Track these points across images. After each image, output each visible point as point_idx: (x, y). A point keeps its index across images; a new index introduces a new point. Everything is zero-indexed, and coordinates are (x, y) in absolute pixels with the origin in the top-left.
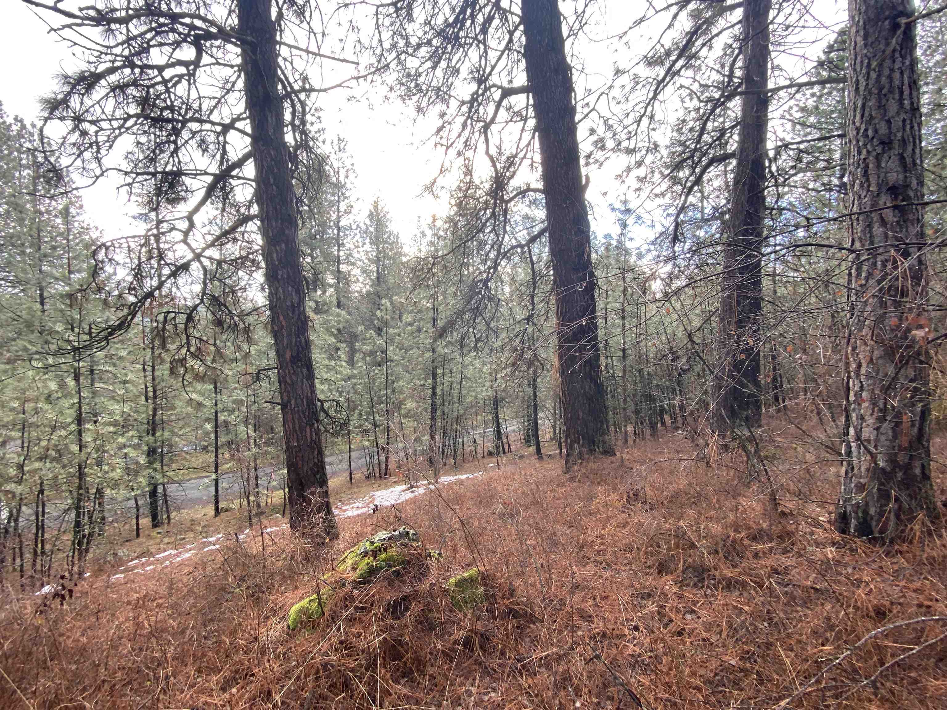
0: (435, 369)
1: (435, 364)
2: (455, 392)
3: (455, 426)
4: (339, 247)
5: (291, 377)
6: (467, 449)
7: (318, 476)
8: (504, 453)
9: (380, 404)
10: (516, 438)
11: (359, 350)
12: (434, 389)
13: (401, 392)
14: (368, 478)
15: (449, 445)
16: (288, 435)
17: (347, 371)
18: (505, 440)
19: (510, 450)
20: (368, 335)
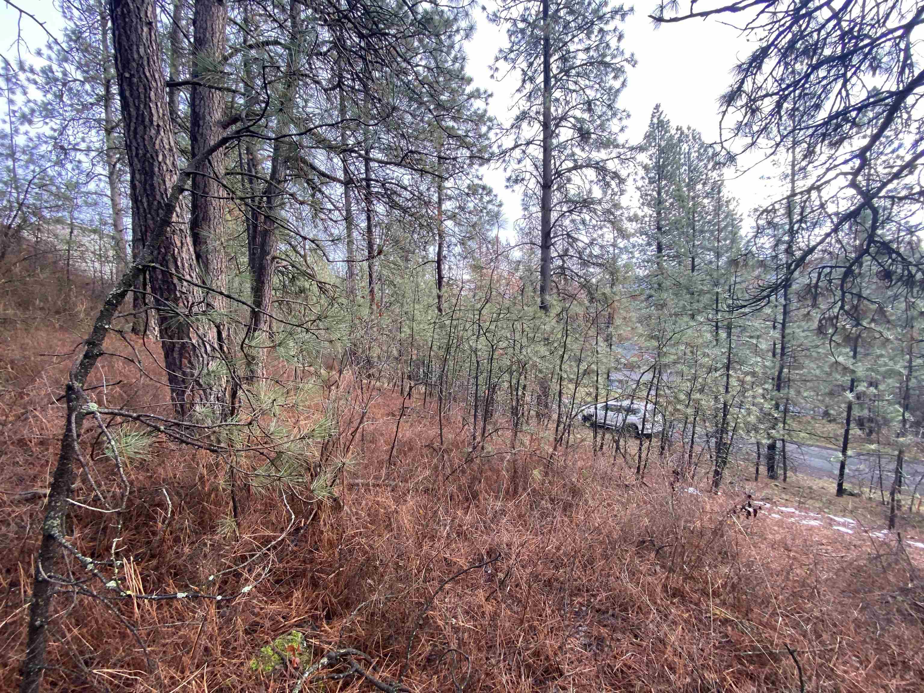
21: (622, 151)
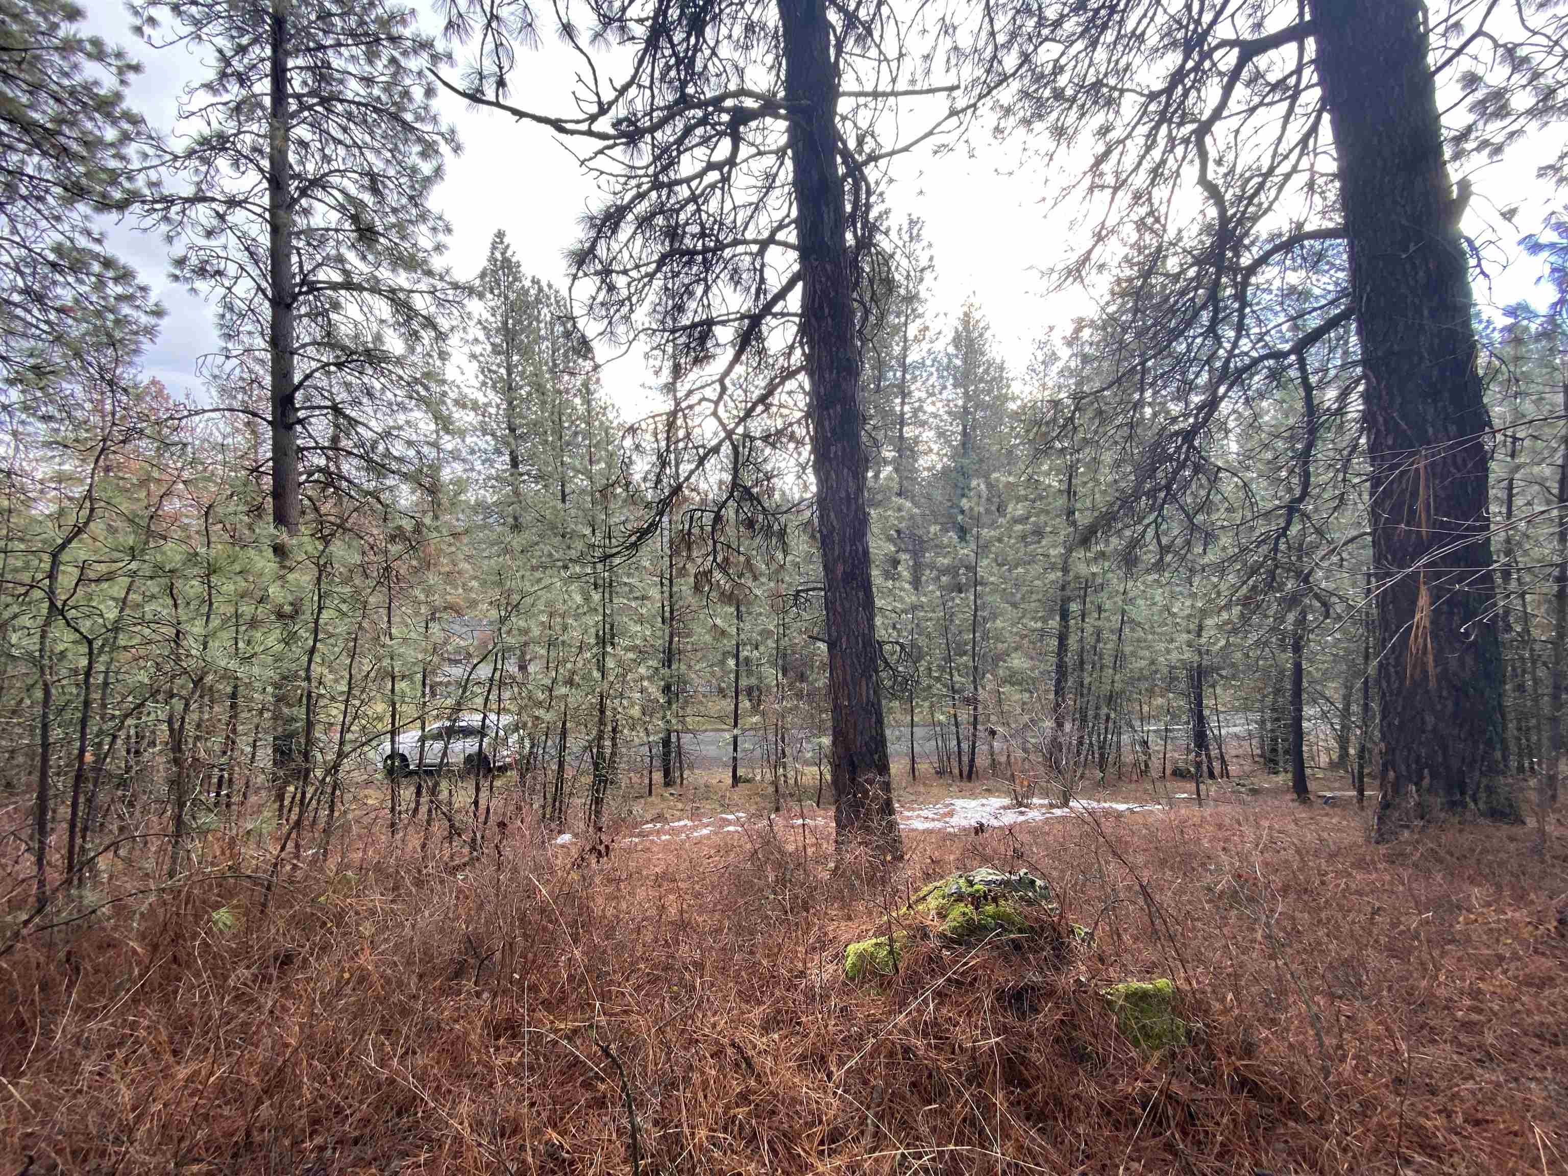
0: (1066, 601)
1: (1068, 593)
2: (1108, 648)
3: (1105, 710)
4: (903, 398)
5: (842, 605)
6: (1128, 758)
7: (876, 757)
8: (1212, 775)
9: (961, 656)
10: (1240, 752)
11: (932, 566)
12: (1062, 639)
13: (998, 639)
14: (940, 773)
15: (1091, 744)
16: (834, 688)
17: (911, 598)
18: (1214, 753)
19: (1225, 774)
20: (945, 540)
21: (439, 285)
